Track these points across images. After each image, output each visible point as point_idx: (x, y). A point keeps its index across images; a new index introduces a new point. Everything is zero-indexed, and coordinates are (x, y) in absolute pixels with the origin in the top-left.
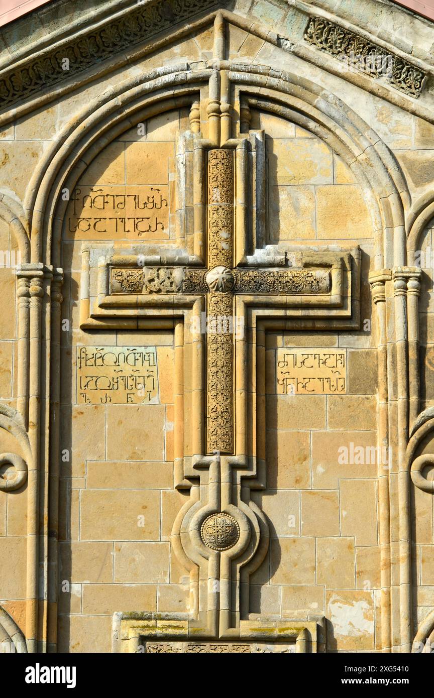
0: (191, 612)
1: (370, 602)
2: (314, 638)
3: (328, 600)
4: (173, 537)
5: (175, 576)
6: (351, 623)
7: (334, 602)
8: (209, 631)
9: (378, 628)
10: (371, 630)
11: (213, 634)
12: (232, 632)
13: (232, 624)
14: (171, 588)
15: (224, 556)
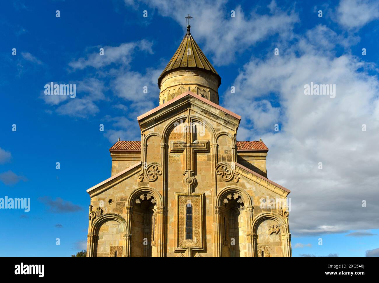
0: (185, 192)
1: (210, 191)
2: (202, 196)
3: (204, 190)
4: (182, 181)
5: (183, 187)
6: (208, 194)
8: (188, 195)
9: (212, 194)
10: (210, 195)
12: (191, 195)
13: (191, 194)
14: (182, 189)
15: (190, 184)
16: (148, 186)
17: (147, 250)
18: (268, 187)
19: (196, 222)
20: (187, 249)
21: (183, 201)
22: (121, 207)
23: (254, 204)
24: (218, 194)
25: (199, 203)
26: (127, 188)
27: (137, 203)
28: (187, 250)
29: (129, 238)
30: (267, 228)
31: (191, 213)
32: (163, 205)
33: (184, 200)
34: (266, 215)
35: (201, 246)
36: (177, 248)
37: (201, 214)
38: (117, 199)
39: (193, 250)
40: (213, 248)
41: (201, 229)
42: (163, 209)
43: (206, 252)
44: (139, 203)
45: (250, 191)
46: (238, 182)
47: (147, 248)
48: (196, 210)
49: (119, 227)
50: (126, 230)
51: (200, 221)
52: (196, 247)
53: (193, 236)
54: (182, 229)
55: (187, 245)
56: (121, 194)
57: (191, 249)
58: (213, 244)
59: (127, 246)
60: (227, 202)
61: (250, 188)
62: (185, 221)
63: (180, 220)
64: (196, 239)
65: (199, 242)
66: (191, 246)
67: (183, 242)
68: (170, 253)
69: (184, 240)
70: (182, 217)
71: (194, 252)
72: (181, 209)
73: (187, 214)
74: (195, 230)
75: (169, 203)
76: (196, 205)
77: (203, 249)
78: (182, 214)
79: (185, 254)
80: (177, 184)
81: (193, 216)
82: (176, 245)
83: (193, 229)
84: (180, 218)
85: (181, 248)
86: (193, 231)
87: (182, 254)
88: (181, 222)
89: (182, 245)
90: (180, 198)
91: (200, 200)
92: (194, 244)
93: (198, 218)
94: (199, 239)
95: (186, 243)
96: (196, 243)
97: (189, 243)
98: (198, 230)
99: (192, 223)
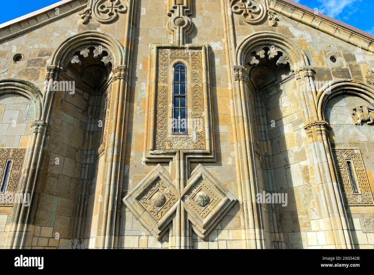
0: (172, 42)
1: (222, 42)
2: (207, 48)
3: (210, 41)
4: (167, 26)
5: (167, 36)
6: (216, 47)
7: (211, 42)
9: (224, 48)
10: (222, 49)
11: (178, 46)
12: (183, 46)
13: (183, 44)
14: (166, 38)
15: (181, 28)
16: (99, 30)
17: (87, 165)
18: (337, 34)
19: (194, 98)
20: (174, 154)
21: (166, 58)
22: (36, 68)
23: (313, 65)
24: (238, 45)
25: (200, 62)
26: (56, 34)
27: (72, 62)
28: (176, 158)
29: (42, 130)
30: (349, 112)
31: (183, 78)
32: (126, 64)
33: (169, 55)
34: (343, 83)
35: (208, 149)
36: (152, 152)
37: (204, 81)
38: (32, 54)
39: (189, 158)
40: (235, 153)
41: (206, 110)
42: (125, 70)
43: (221, 165)
44: (78, 62)
45: (302, 41)
46: (275, 25)
47: (88, 162)
48: (194, 74)
49: (27, 109)
50: (39, 112)
51: (202, 96)
52: (196, 151)
53: (189, 126)
54: (165, 111)
55: (174, 147)
56: (41, 45)
57: (185, 154)
58: (235, 145)
59: (36, 146)
60: (257, 62)
61: (302, 37)
62: (171, 95)
63: (160, 93)
64: (196, 132)
65: (203, 139)
66: (185, 149)
67: (165, 140)
68: (136, 166)
69: (168, 135)
70: (165, 88)
71: (191, 162)
72: (162, 71)
73: (175, 81)
74: (192, 113)
75: (138, 63)
76: (193, 65)
77: (212, 156)
78: (164, 82)
79: (169, 168)
80: (157, 31)
81: (188, 86)
82: (151, 146)
83: (188, 112)
84: (160, 90)
85: (161, 153)
86: (189, 115)
87: (163, 167)
88: (162, 97)
89: (163, 145)
90: (161, 51)
91: (201, 55)
92: (192, 143)
93: (198, 90)
94: (202, 132)
95: (172, 141)
96: (195, 142)
97: (180, 142)
98: (199, 113)
99: (187, 99)
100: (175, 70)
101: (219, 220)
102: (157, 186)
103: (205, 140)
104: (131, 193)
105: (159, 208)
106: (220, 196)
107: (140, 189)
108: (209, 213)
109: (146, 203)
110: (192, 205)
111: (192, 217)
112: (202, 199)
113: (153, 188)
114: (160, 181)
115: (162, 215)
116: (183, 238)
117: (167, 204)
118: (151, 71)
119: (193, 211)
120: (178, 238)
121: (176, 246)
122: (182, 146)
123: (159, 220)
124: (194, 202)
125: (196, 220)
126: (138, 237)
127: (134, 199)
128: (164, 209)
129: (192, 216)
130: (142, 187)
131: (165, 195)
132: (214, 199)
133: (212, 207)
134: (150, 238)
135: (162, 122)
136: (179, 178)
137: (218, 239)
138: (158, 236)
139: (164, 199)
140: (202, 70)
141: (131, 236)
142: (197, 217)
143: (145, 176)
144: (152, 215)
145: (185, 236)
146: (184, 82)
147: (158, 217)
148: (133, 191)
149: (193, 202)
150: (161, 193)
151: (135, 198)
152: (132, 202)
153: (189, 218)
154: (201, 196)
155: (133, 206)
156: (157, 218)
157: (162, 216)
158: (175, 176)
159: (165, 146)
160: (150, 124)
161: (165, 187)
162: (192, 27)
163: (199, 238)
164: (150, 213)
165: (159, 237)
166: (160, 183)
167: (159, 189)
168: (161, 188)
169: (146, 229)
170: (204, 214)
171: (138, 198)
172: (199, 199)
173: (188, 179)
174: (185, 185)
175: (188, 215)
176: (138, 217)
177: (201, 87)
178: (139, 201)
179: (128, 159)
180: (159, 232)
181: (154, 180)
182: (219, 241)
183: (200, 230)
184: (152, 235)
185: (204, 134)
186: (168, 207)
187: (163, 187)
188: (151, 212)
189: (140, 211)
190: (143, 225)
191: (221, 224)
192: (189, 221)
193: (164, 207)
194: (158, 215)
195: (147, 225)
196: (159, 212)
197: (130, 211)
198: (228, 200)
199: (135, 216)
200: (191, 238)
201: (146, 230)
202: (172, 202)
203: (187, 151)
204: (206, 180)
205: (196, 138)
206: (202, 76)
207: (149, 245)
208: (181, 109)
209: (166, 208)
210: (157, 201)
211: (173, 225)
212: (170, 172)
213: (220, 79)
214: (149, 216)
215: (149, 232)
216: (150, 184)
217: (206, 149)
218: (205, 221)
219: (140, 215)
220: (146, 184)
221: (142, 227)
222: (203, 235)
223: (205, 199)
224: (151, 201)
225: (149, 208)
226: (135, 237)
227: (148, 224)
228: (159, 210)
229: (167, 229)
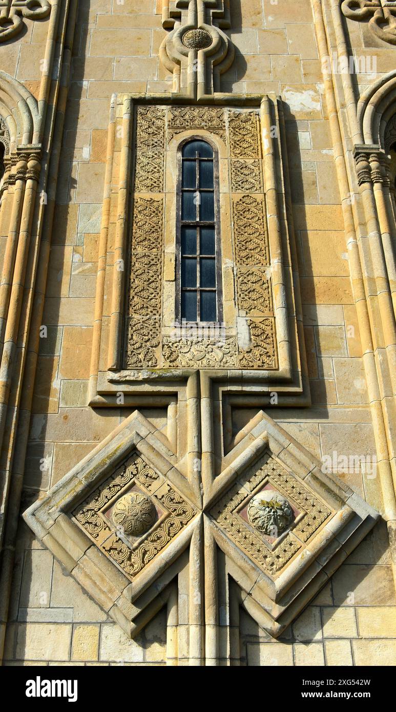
0: (174, 88)
1: (316, 91)
3: (282, 90)
5: (162, 76)
6: (302, 104)
7: (287, 91)
8: (188, 93)
9: (324, 107)
10: (319, 108)
11: (192, 97)
12: (207, 98)
13: (207, 91)
14: (159, 83)
15: (200, 53)
19: (239, 231)
20: (182, 380)
21: (158, 128)
25: (256, 138)
28: (186, 393)
31: (207, 180)
32: (43, 139)
33: (166, 119)
35: (283, 366)
36: (116, 376)
37: (269, 184)
39: (225, 394)
40: (367, 383)
41: (276, 262)
42: (40, 156)
43: (325, 415)
48: (238, 170)
51: (264, 224)
52: (247, 373)
53: (227, 303)
54: (155, 263)
55: (183, 361)
57: (215, 382)
58: (366, 359)
62: (173, 223)
63: (139, 218)
64: (247, 320)
65: (268, 341)
66: (216, 368)
67: (154, 342)
68: (66, 418)
69: (163, 329)
70: (155, 204)
71: (235, 408)
72: (145, 161)
73: (182, 187)
74: (235, 269)
75: (77, 144)
76: (235, 144)
77: (299, 387)
78: (151, 188)
79: (167, 424)
80: (132, 67)
81: (221, 200)
82: (110, 359)
83: (223, 266)
84: (140, 209)
85: (141, 378)
86: (227, 276)
87: (150, 420)
88: (146, 227)
89: (148, 357)
90: (143, 111)
91: (259, 121)
92: (237, 353)
93: (253, 209)
94: (267, 322)
95: (175, 345)
96: (246, 348)
97: (199, 349)
98: (255, 269)
99: (219, 233)
100: (184, 158)
101: (324, 578)
102: (128, 473)
103: (274, 344)
104: (49, 493)
105: (135, 538)
106: (325, 503)
107: (76, 482)
108: (293, 555)
109: (96, 525)
110: (239, 531)
111: (240, 567)
112: (272, 513)
113: (117, 480)
114: (139, 460)
115: (146, 561)
116: (210, 632)
117: (159, 526)
118: (115, 160)
119: (244, 550)
120: (194, 630)
121: (191, 657)
122: (205, 361)
123: (135, 574)
124: (246, 521)
125: (254, 575)
126: (69, 627)
127: (55, 511)
128: (152, 541)
129: (241, 562)
130: (81, 477)
131: (154, 500)
132: (306, 514)
133: (303, 536)
134: (106, 629)
135: (145, 294)
136: (196, 450)
137: (325, 636)
138: (133, 625)
139: (152, 513)
140: (262, 158)
141: (46, 626)
142: (255, 568)
143: (95, 446)
144: (111, 559)
145: (219, 624)
146: (211, 190)
147: (132, 565)
148: (54, 488)
149: (241, 521)
150: (140, 494)
151: (59, 509)
152: (51, 522)
153: (230, 569)
154: (268, 503)
155: (54, 532)
156: (128, 569)
157: (143, 562)
158: (186, 444)
159: (154, 361)
160: (109, 300)
161: (155, 476)
162: (232, 56)
163: (261, 633)
164: (106, 553)
165: (136, 628)
166: (140, 466)
167: (134, 484)
168: (142, 479)
169: (95, 602)
170: (278, 557)
171: (70, 510)
172: (261, 513)
173: (225, 455)
174: (216, 470)
175: (228, 561)
176: (70, 567)
177: (259, 200)
178: (73, 519)
179: (43, 397)
180: (135, 611)
181: (120, 456)
182: (327, 643)
183: (266, 608)
184: (114, 623)
185: (273, 327)
186: (165, 537)
187: (147, 476)
188: (109, 551)
189: (75, 548)
190: (85, 591)
191: (332, 590)
192: (230, 578)
193: (149, 535)
194: (133, 560)
195: (97, 590)
196: (134, 550)
197: (46, 549)
198: (353, 516)
199: (59, 562)
200: (237, 631)
201: (94, 604)
202: (177, 521)
203: (221, 374)
204: (281, 456)
205: (247, 338)
206: (261, 172)
207: (102, 651)
208: (201, 258)
209: (159, 538)
210: (129, 518)
211: (180, 593)
212: (169, 432)
213: (314, 183)
214: (103, 565)
215: (105, 612)
216: (106, 466)
217: (278, 369)
218: (282, 579)
219: (75, 561)
220: (95, 469)
221: (84, 597)
222: (276, 624)
223: (280, 513)
224: (108, 518)
225: (103, 539)
226: (58, 626)
227: (100, 589)
228: (136, 544)
229: (162, 603)
